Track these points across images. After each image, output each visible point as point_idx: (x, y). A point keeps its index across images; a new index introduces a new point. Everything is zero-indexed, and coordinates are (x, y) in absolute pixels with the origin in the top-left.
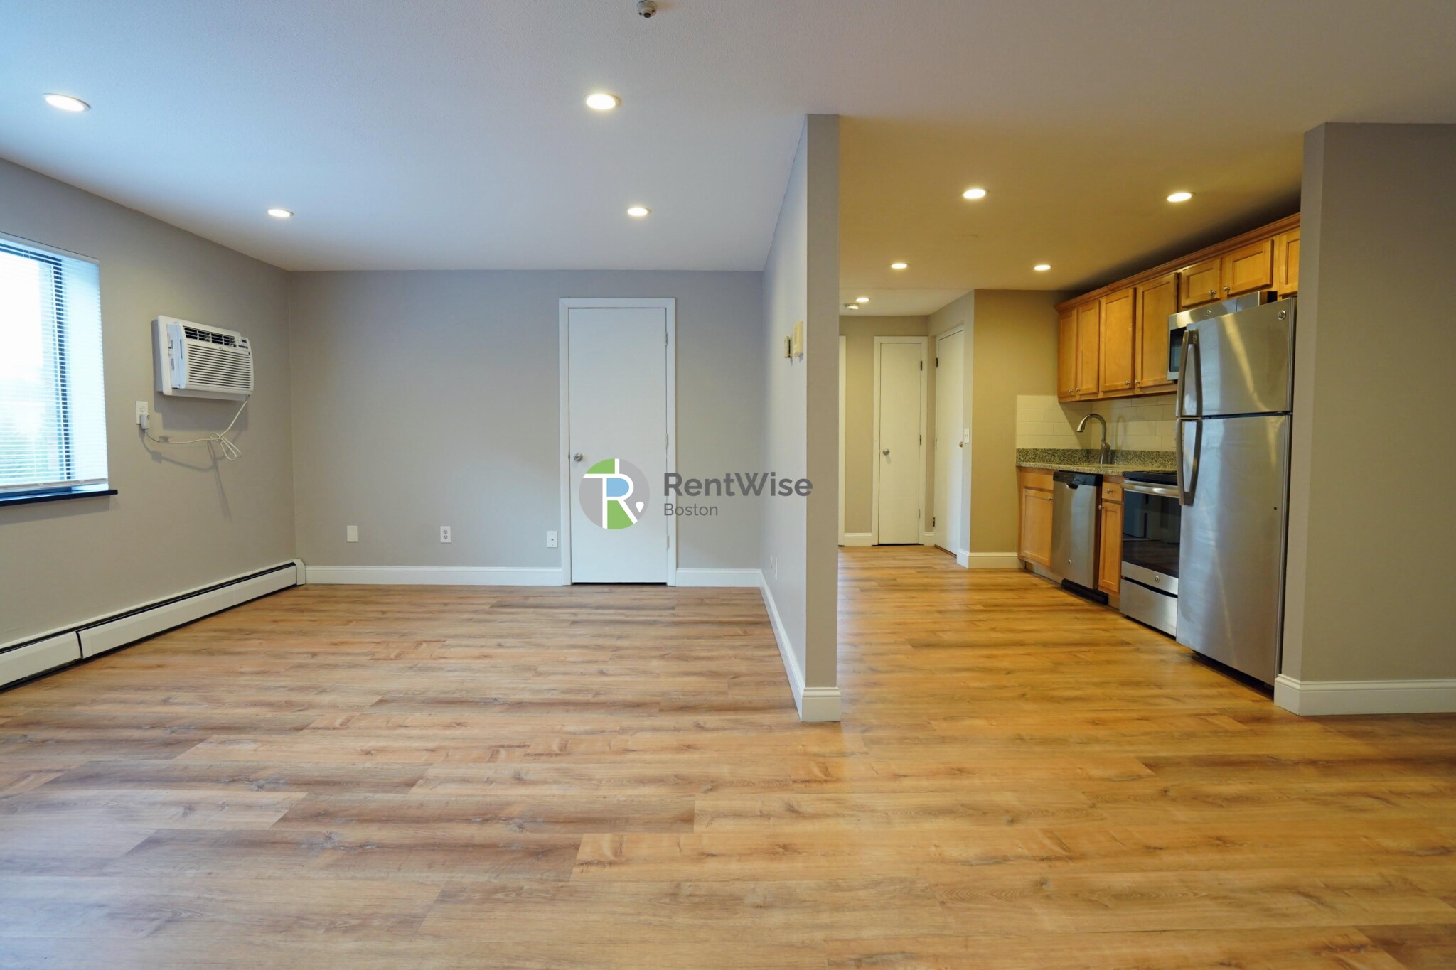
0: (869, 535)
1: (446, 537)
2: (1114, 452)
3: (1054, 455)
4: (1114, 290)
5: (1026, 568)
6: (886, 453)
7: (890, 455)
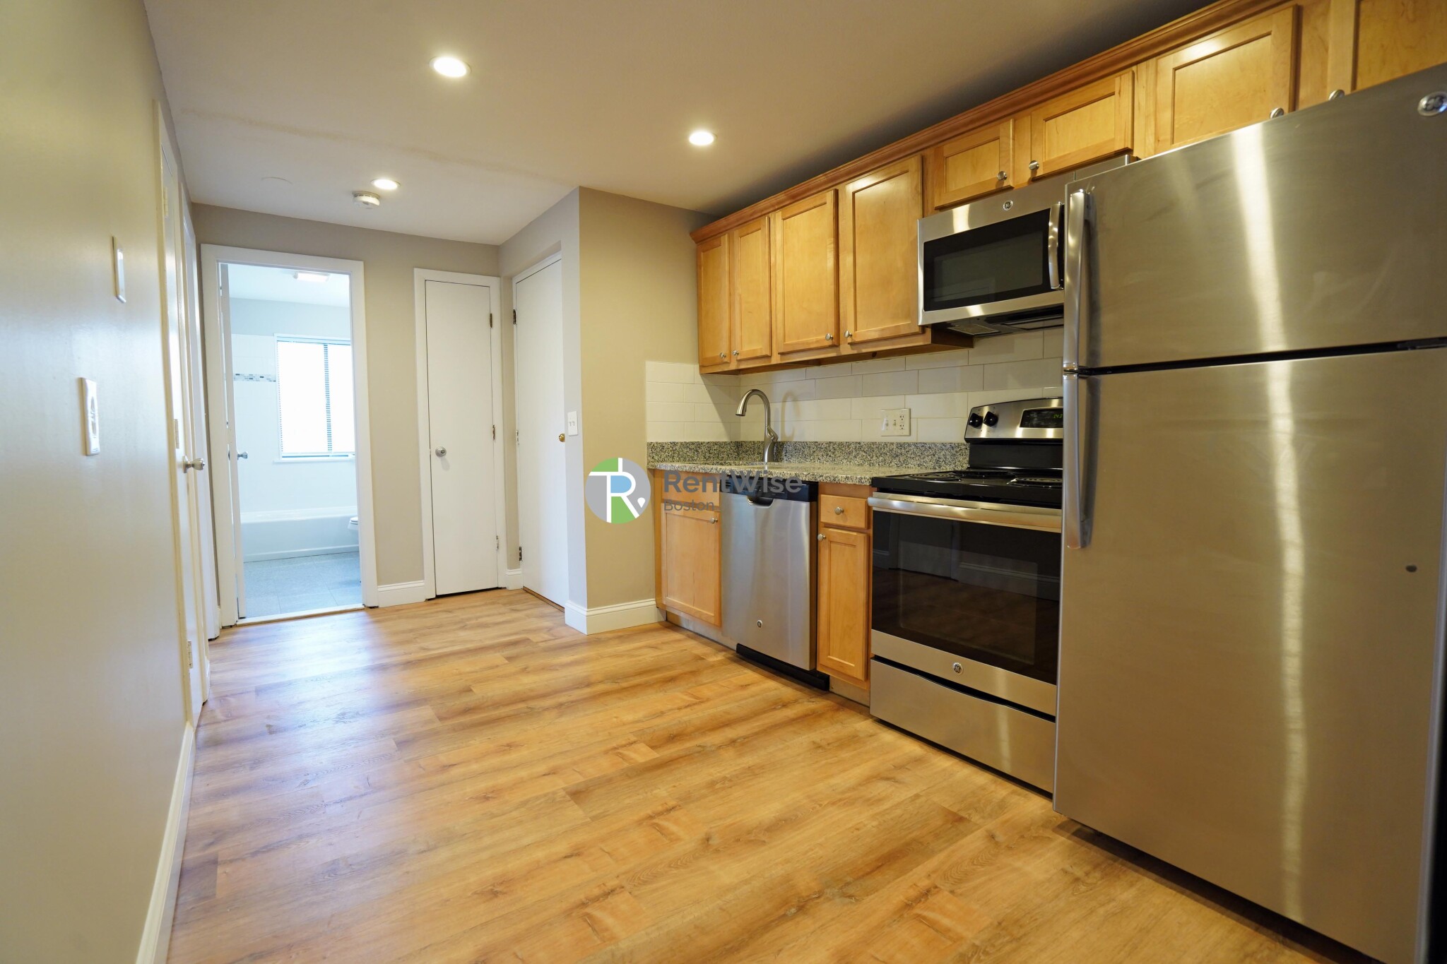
0: (420, 583)
2: (782, 444)
3: (697, 451)
4: (795, 198)
5: (670, 623)
6: (441, 453)
7: (447, 456)
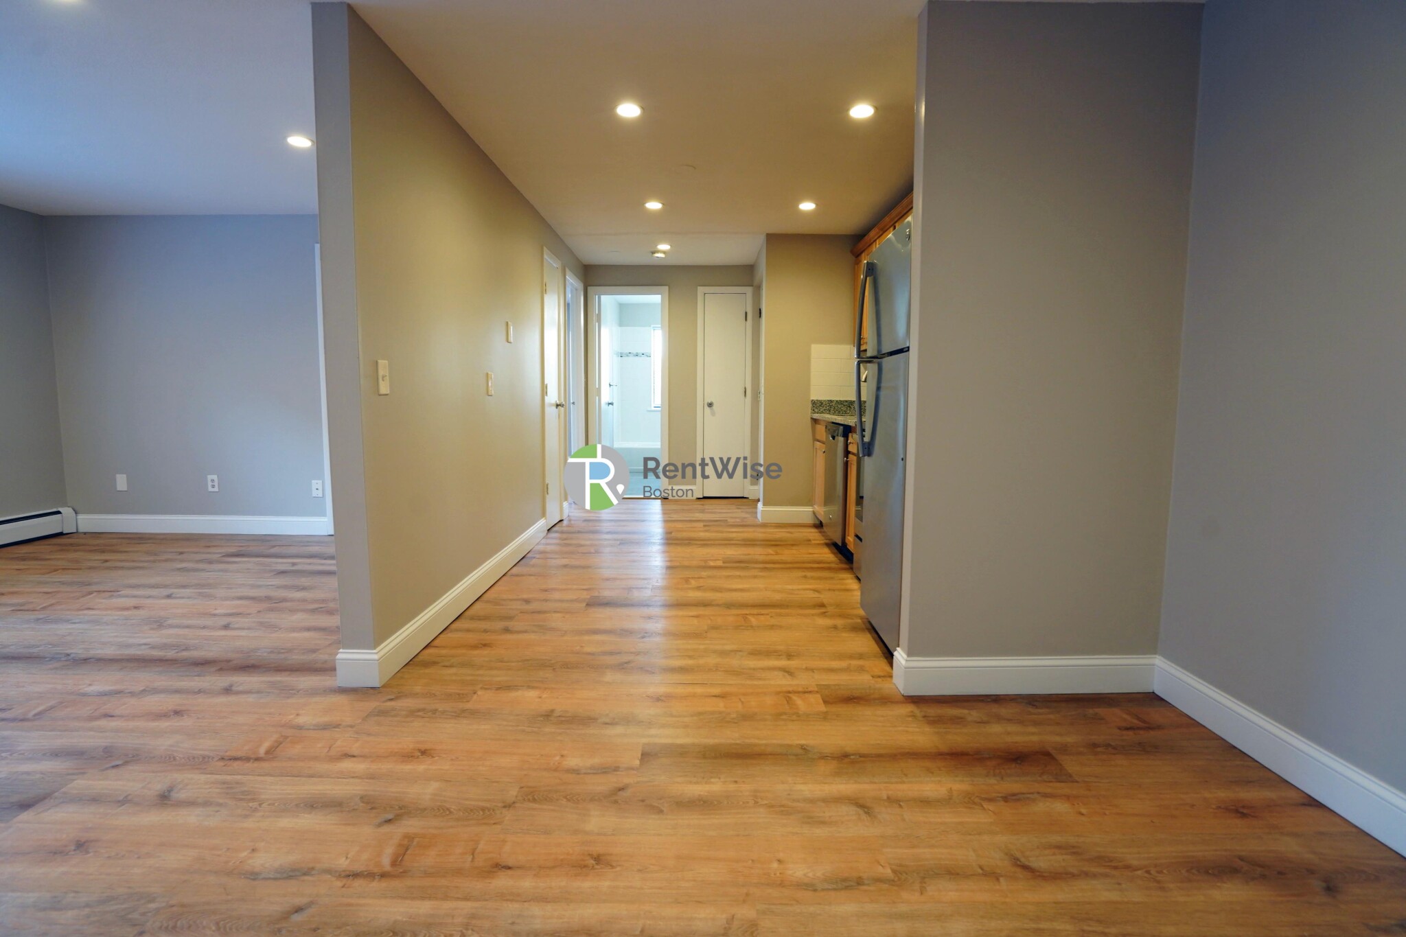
1: (213, 486)
